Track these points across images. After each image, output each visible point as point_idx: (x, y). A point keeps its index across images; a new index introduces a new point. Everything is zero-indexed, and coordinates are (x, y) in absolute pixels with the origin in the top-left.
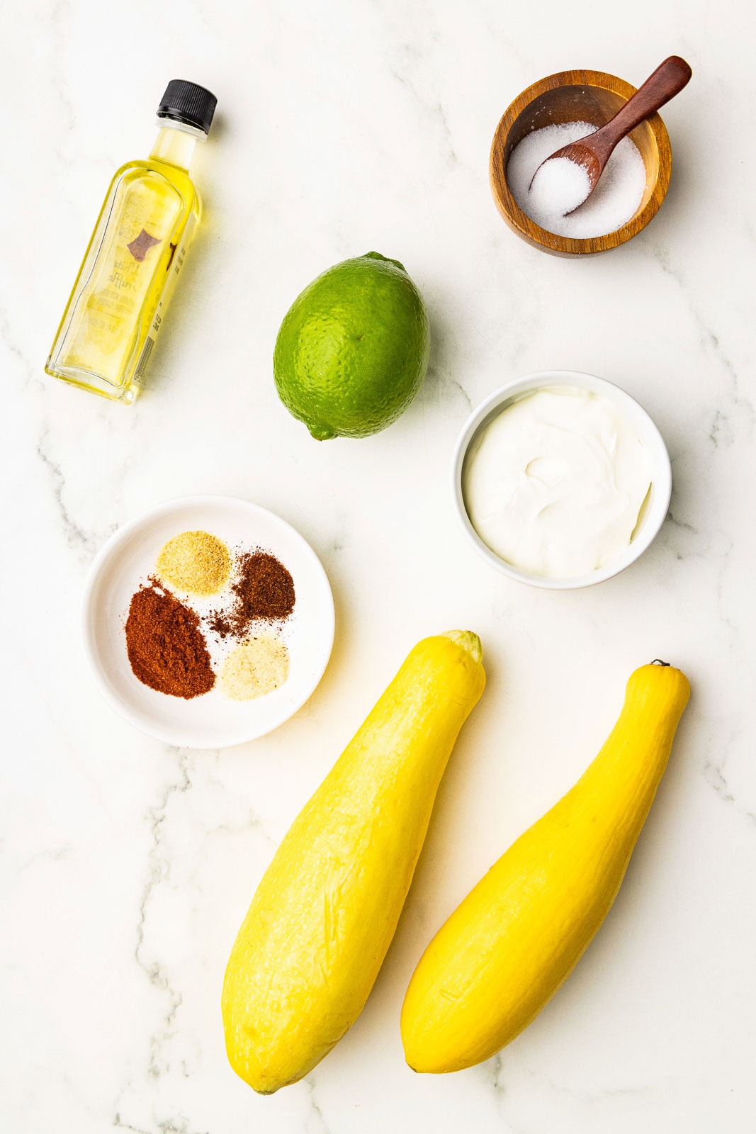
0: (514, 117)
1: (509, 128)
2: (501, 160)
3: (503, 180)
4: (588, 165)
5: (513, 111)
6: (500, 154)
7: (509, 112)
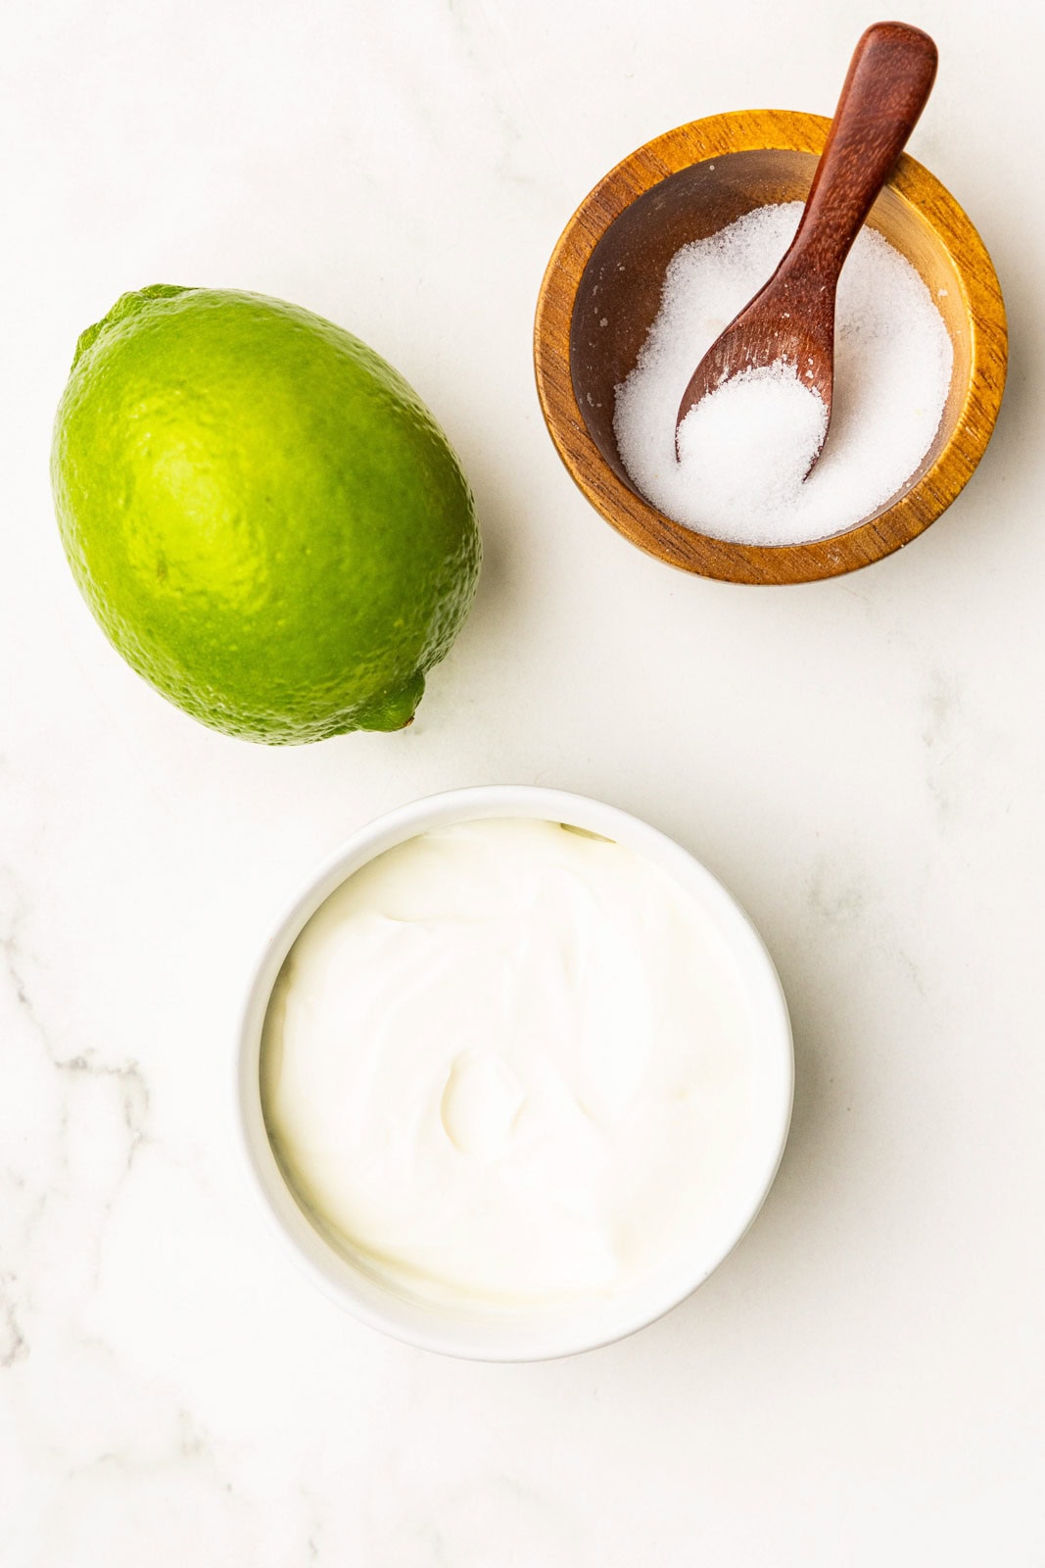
0: (562, 350)
1: (568, 383)
2: (597, 463)
3: (633, 503)
4: (791, 357)
5: (549, 340)
6: (586, 452)
7: (544, 351)
